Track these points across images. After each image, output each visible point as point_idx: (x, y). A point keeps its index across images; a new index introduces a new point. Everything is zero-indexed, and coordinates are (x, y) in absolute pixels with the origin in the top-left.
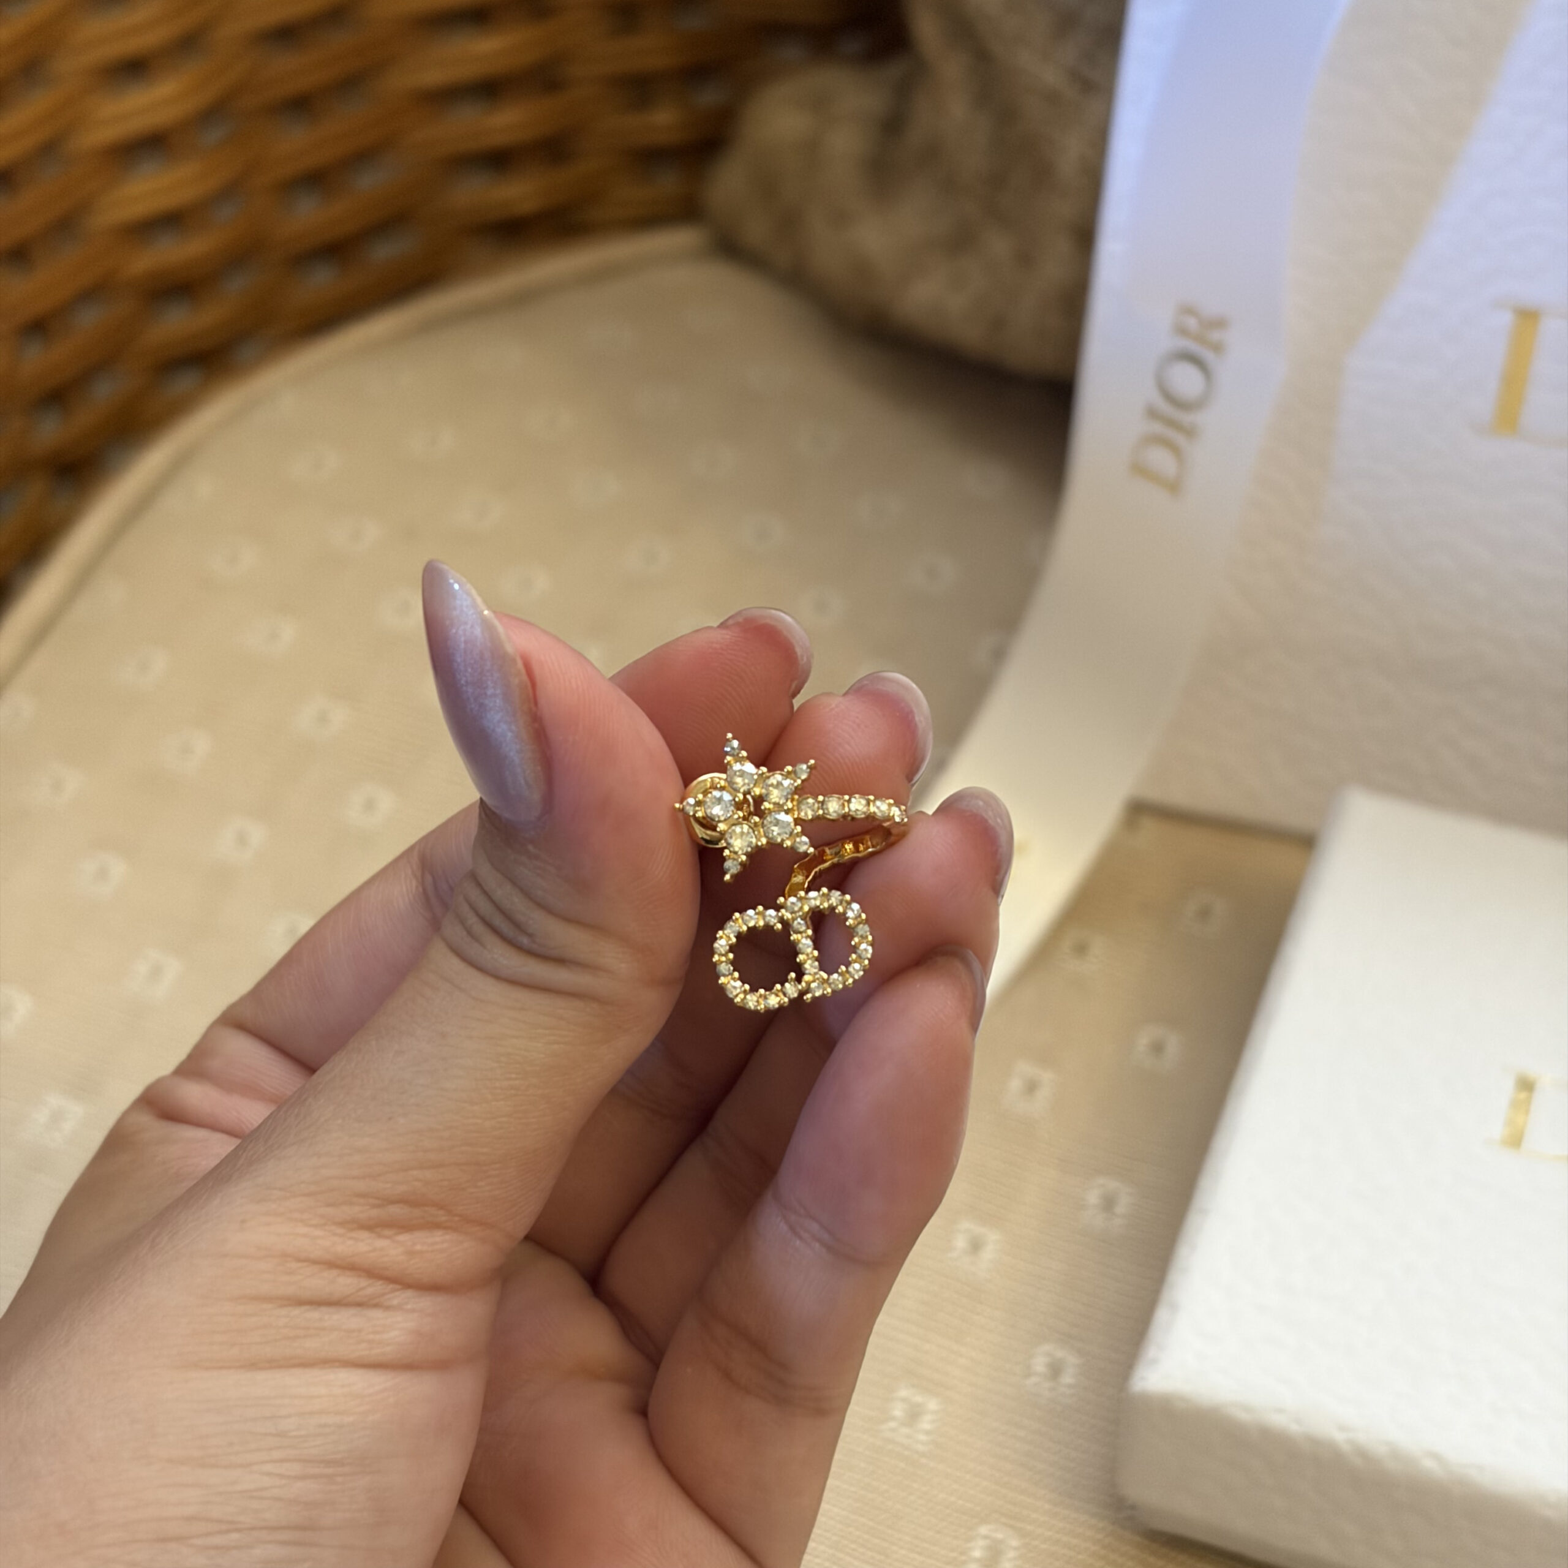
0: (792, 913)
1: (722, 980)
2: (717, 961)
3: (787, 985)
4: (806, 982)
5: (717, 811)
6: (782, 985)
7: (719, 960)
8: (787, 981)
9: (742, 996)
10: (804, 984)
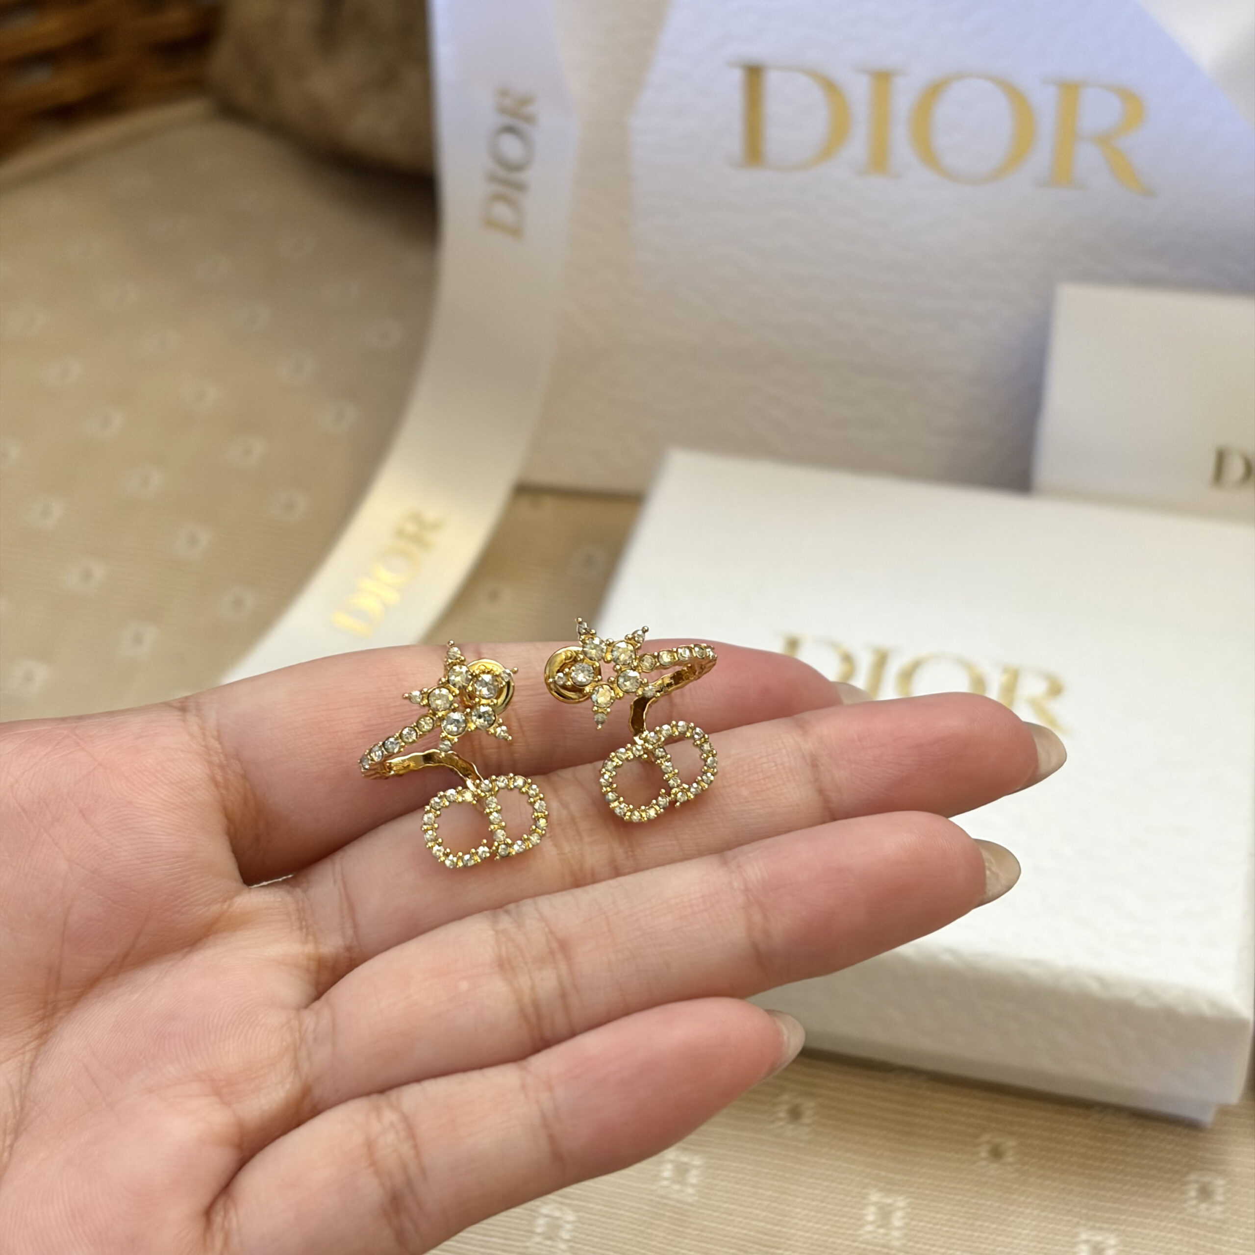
0: (652, 745)
1: (612, 805)
2: (605, 792)
3: (660, 798)
4: (674, 794)
5: (581, 678)
6: (656, 799)
7: (607, 791)
8: (659, 795)
9: (629, 814)
10: (673, 796)
